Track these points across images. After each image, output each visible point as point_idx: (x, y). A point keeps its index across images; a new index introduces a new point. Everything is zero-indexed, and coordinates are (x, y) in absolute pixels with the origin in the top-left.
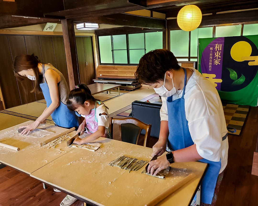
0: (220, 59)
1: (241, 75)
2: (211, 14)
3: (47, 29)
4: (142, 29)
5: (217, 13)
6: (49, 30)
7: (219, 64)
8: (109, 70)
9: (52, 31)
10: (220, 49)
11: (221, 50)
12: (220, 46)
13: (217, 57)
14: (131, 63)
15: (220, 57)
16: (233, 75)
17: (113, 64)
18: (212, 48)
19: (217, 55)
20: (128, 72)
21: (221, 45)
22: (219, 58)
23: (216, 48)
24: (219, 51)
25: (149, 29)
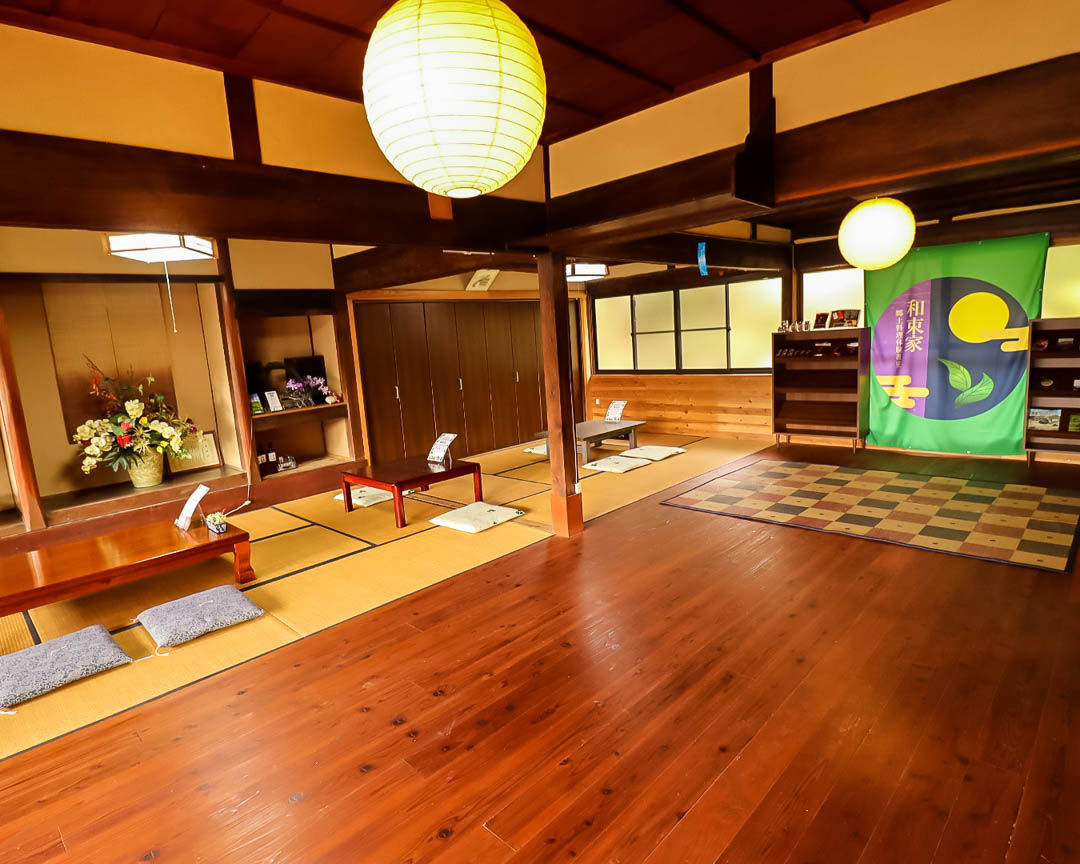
0: (921, 338)
1: (983, 376)
2: (937, 221)
3: (474, 286)
4: (721, 273)
5: (955, 219)
6: (478, 287)
7: (920, 349)
8: (622, 389)
9: (486, 288)
10: (920, 311)
11: (922, 313)
12: (920, 305)
13: (914, 333)
14: (684, 368)
15: (921, 332)
16: (959, 376)
17: (635, 372)
18: (901, 311)
19: (914, 328)
20: (675, 392)
21: (923, 303)
22: (917, 334)
23: (910, 310)
24: (919, 317)
25: (743, 272)
